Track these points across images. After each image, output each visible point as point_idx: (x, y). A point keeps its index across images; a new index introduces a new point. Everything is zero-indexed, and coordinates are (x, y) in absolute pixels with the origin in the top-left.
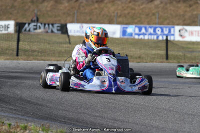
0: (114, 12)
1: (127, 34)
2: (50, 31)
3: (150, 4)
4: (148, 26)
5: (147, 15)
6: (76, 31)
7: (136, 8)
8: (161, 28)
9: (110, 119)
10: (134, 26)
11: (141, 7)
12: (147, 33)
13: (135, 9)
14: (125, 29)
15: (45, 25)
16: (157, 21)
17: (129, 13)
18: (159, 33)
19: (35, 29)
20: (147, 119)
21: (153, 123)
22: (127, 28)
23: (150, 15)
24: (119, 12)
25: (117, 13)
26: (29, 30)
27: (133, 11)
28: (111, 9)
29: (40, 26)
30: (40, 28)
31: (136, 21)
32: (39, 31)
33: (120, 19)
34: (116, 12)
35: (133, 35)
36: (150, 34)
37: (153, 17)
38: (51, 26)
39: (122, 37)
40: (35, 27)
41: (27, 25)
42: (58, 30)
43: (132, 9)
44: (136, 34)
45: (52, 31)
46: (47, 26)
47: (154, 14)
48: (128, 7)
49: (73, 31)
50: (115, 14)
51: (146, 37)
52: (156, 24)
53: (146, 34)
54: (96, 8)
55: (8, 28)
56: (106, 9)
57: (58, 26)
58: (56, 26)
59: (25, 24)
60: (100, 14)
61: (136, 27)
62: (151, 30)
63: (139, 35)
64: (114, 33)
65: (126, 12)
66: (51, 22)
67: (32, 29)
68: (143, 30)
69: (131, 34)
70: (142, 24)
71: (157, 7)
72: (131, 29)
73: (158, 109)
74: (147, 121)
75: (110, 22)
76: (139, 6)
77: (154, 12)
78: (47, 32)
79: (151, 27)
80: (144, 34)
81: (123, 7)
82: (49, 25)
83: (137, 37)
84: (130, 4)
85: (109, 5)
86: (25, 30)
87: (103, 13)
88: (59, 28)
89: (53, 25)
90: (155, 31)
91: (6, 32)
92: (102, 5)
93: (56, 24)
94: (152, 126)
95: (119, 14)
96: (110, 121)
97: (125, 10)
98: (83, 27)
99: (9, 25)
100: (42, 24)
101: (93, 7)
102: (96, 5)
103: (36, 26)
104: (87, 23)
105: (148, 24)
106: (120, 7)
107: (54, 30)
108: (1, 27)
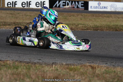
2: (76, 7)
6: (95, 7)
19: (63, 5)
26: (59, 6)
29: (68, 3)
30: (68, 5)
32: (67, 7)
38: (76, 3)
40: (64, 4)
41: (57, 2)
42: (82, 6)
45: (78, 7)
46: (74, 3)
49: (93, 7)
57: (82, 3)
58: (80, 3)
67: (61, 6)
78: (74, 8)
86: (56, 6)
88: (82, 5)
89: (78, 2)
93: (80, 1)
99: (44, 2)
100: (70, 1)
103: (65, 3)
107: (79, 6)
108: (38, 3)
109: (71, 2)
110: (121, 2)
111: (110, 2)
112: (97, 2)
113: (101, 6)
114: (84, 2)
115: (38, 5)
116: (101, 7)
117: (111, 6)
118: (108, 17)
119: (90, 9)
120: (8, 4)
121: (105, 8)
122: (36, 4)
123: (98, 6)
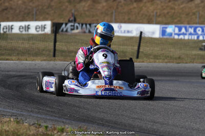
0: (153, 12)
1: (166, 34)
2: (87, 31)
3: (190, 3)
4: (188, 26)
5: (187, 15)
7: (176, 7)
8: (202, 28)
9: (149, 122)
10: (173, 26)
11: (182, 6)
12: (188, 33)
13: (174, 9)
14: (164, 29)
15: (82, 25)
16: (197, 20)
17: (168, 13)
18: (200, 33)
19: (72, 29)
20: (187, 121)
21: (193, 125)
22: (166, 28)
23: (191, 14)
24: (158, 11)
25: (156, 13)
26: (67, 31)
27: (173, 11)
28: (150, 8)
30: (77, 28)
31: (176, 21)
32: (76, 31)
33: (159, 19)
34: (155, 11)
35: (173, 35)
36: (191, 34)
37: (193, 17)
38: (88, 26)
39: (161, 37)
40: (72, 27)
41: (64, 26)
43: (172, 8)
44: (175, 34)
45: (90, 32)
46: (84, 26)
47: (194, 14)
48: (167, 7)
50: (155, 13)
51: (186, 37)
52: (196, 24)
53: (186, 34)
54: (135, 8)
55: (45, 28)
56: (144, 9)
59: (62, 24)
60: (139, 13)
61: (175, 27)
62: (191, 30)
63: (179, 35)
64: (153, 33)
65: (166, 11)
66: (89, 22)
67: (69, 30)
68: (183, 30)
69: (171, 34)
70: (182, 23)
71: (197, 6)
72: (170, 29)
73: (198, 111)
74: (187, 123)
75: (150, 22)
76: (179, 5)
77: (194, 11)
78: (85, 32)
79: (191, 27)
80: (184, 34)
81: (162, 7)
82: (86, 25)
83: (176, 37)
84: (170, 4)
85: (148, 4)
86: (62, 31)
87: (142, 12)
89: (90, 25)
90: (195, 31)
91: (43, 32)
92: (141, 5)
93: (93, 23)
94: (193, 128)
95: (158, 14)
96: (150, 123)
97: (164, 9)
98: (121, 27)
99: (45, 25)
100: (79, 24)
101: (132, 7)
102: (135, 5)
103: (74, 26)
104: (125, 22)
105: (189, 24)
106: (159, 7)
107: (91, 30)
108: (38, 27)
109: (81, 25)
115: (38, 30)
120: (3, 29)
122: (36, 28)
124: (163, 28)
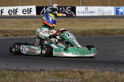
6: (82, 12)
15: (59, 8)
22: (119, 8)
40: (51, 10)
49: (80, 12)
57: (69, 9)
58: (67, 8)
64: (110, 12)
82: (62, 8)
86: (43, 13)
93: (67, 7)
98: (87, 9)
108: (25, 10)
110: (108, 6)
111: (98, 6)
112: (84, 7)
113: (89, 10)
114: (71, 7)
115: (24, 13)
116: (89, 12)
117: (99, 11)
118: (96, 21)
119: (77, 15)
121: (92, 12)
122: (23, 11)
123: (85, 11)
124: (116, 8)
